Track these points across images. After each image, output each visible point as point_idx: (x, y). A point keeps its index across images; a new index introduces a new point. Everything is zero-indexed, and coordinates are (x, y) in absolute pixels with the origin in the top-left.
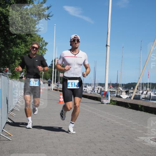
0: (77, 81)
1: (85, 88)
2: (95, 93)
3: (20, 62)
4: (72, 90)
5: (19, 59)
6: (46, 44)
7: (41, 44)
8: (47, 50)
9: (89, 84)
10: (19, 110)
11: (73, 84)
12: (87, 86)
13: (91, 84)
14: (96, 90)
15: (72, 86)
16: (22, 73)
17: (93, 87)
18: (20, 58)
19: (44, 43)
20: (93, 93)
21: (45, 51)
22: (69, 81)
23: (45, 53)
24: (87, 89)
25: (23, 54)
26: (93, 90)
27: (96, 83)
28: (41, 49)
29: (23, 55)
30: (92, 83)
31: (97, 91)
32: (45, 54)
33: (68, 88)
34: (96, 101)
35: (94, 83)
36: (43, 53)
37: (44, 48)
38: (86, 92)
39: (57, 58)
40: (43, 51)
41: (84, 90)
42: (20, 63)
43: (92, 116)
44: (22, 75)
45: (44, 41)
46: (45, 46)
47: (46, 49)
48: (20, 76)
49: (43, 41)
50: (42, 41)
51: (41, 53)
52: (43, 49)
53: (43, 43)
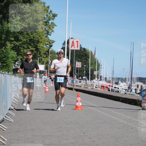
0: (63, 78)
1: (116, 86)
2: (132, 93)
3: (13, 45)
4: (60, 83)
5: (12, 41)
6: (55, 16)
7: (46, 16)
8: (56, 26)
9: (123, 79)
10: (12, 121)
11: (60, 79)
12: (120, 82)
13: (125, 79)
14: (134, 88)
15: (60, 81)
16: (17, 63)
17: (129, 83)
18: (13, 39)
19: (52, 15)
20: (129, 93)
21: (53, 28)
22: (58, 78)
23: (53, 31)
24: (118, 87)
25: (18, 32)
26: (129, 88)
27: (133, 77)
28: (46, 25)
29: (18, 35)
30: (127, 77)
31: (136, 89)
32: (53, 33)
33: (57, 82)
34: (134, 106)
35: (130, 77)
36: (50, 31)
37: (50, 22)
38: (118, 92)
39: (72, 38)
40: (50, 28)
41: (115, 89)
42: (13, 47)
43: (127, 129)
44: (16, 65)
45: (51, 11)
46: (53, 19)
47: (53, 25)
48: (14, 67)
49: (49, 11)
50: (47, 11)
51: (47, 31)
52: (50, 24)
53: (49, 15)
